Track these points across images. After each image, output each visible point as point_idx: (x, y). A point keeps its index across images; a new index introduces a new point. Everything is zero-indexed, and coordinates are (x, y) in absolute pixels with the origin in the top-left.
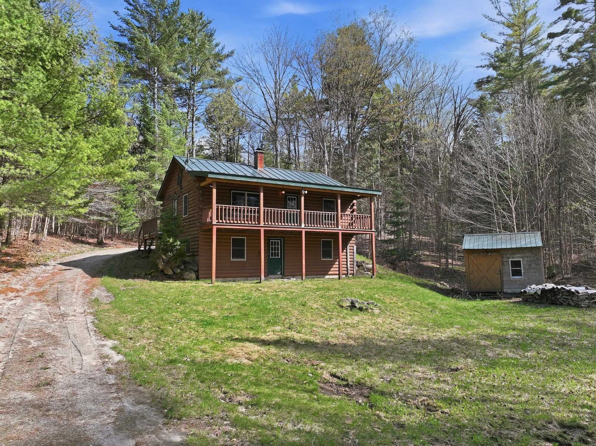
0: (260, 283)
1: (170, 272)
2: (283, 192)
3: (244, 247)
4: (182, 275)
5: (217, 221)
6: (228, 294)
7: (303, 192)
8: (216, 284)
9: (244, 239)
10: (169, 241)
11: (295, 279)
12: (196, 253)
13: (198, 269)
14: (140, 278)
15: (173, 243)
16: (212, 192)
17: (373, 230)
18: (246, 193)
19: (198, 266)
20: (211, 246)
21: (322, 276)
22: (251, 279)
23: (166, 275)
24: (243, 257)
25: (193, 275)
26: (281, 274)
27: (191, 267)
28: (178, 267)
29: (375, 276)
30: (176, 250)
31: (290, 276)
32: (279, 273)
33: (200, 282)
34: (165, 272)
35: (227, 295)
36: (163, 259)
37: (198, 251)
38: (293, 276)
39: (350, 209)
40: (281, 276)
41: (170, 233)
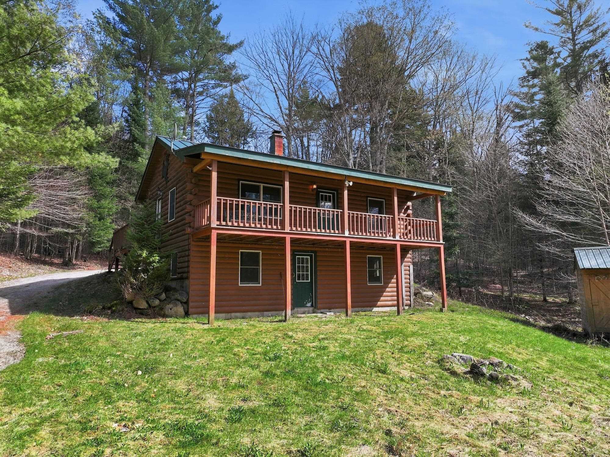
0: (285, 321)
1: (143, 305)
2: (315, 187)
3: (258, 265)
4: (162, 309)
5: (218, 223)
6: (238, 346)
7: (347, 183)
8: (216, 324)
9: (258, 253)
10: (140, 255)
11: (332, 314)
12: (185, 275)
13: (188, 300)
14: (93, 314)
15: (147, 258)
16: (210, 176)
17: (441, 242)
18: (262, 185)
19: (188, 294)
20: (209, 263)
21: (369, 309)
22: (270, 313)
23: (136, 309)
24: (256, 280)
25: (180, 309)
26: (312, 306)
27: (177, 296)
28: (157, 296)
29: (446, 308)
30: (153, 269)
31: (324, 309)
32: (309, 304)
33: (190, 321)
34: (136, 305)
35: (236, 350)
36: (131, 283)
37: (188, 272)
38: (330, 309)
39: (404, 213)
40: (311, 309)
41: (143, 242)
